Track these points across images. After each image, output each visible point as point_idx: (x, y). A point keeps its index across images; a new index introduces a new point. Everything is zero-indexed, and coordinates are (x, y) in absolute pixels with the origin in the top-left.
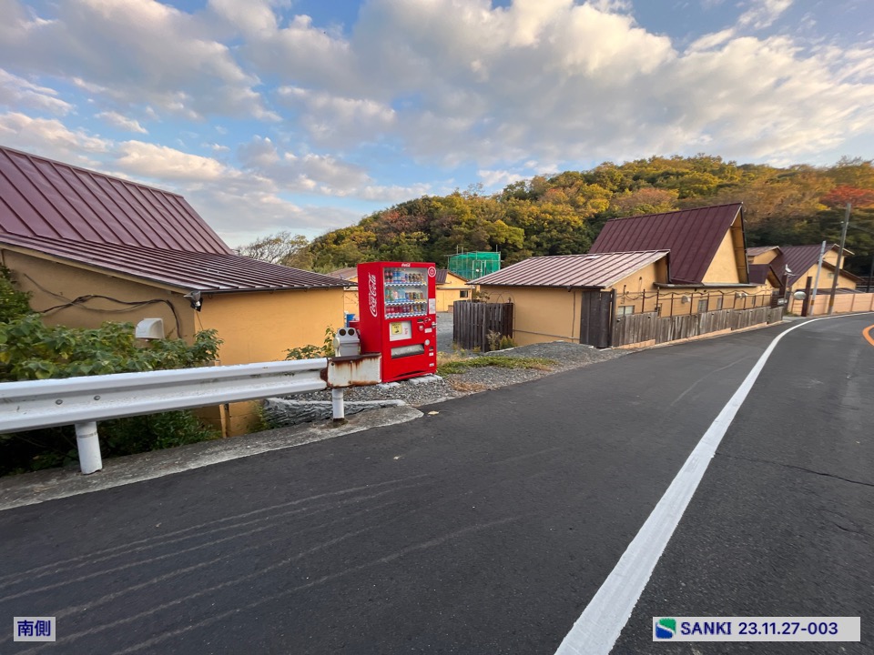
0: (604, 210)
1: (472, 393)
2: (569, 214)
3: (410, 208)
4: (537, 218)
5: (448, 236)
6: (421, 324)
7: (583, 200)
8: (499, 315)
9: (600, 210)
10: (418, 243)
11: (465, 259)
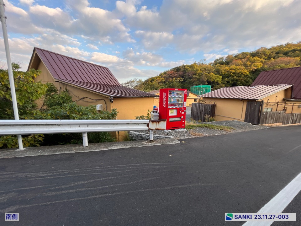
0: (260, 67)
1: (198, 137)
2: (242, 70)
3: (177, 69)
4: (228, 72)
5: (191, 79)
6: (181, 111)
7: (250, 64)
8: (209, 109)
9: (258, 67)
10: (179, 82)
11: (197, 88)
